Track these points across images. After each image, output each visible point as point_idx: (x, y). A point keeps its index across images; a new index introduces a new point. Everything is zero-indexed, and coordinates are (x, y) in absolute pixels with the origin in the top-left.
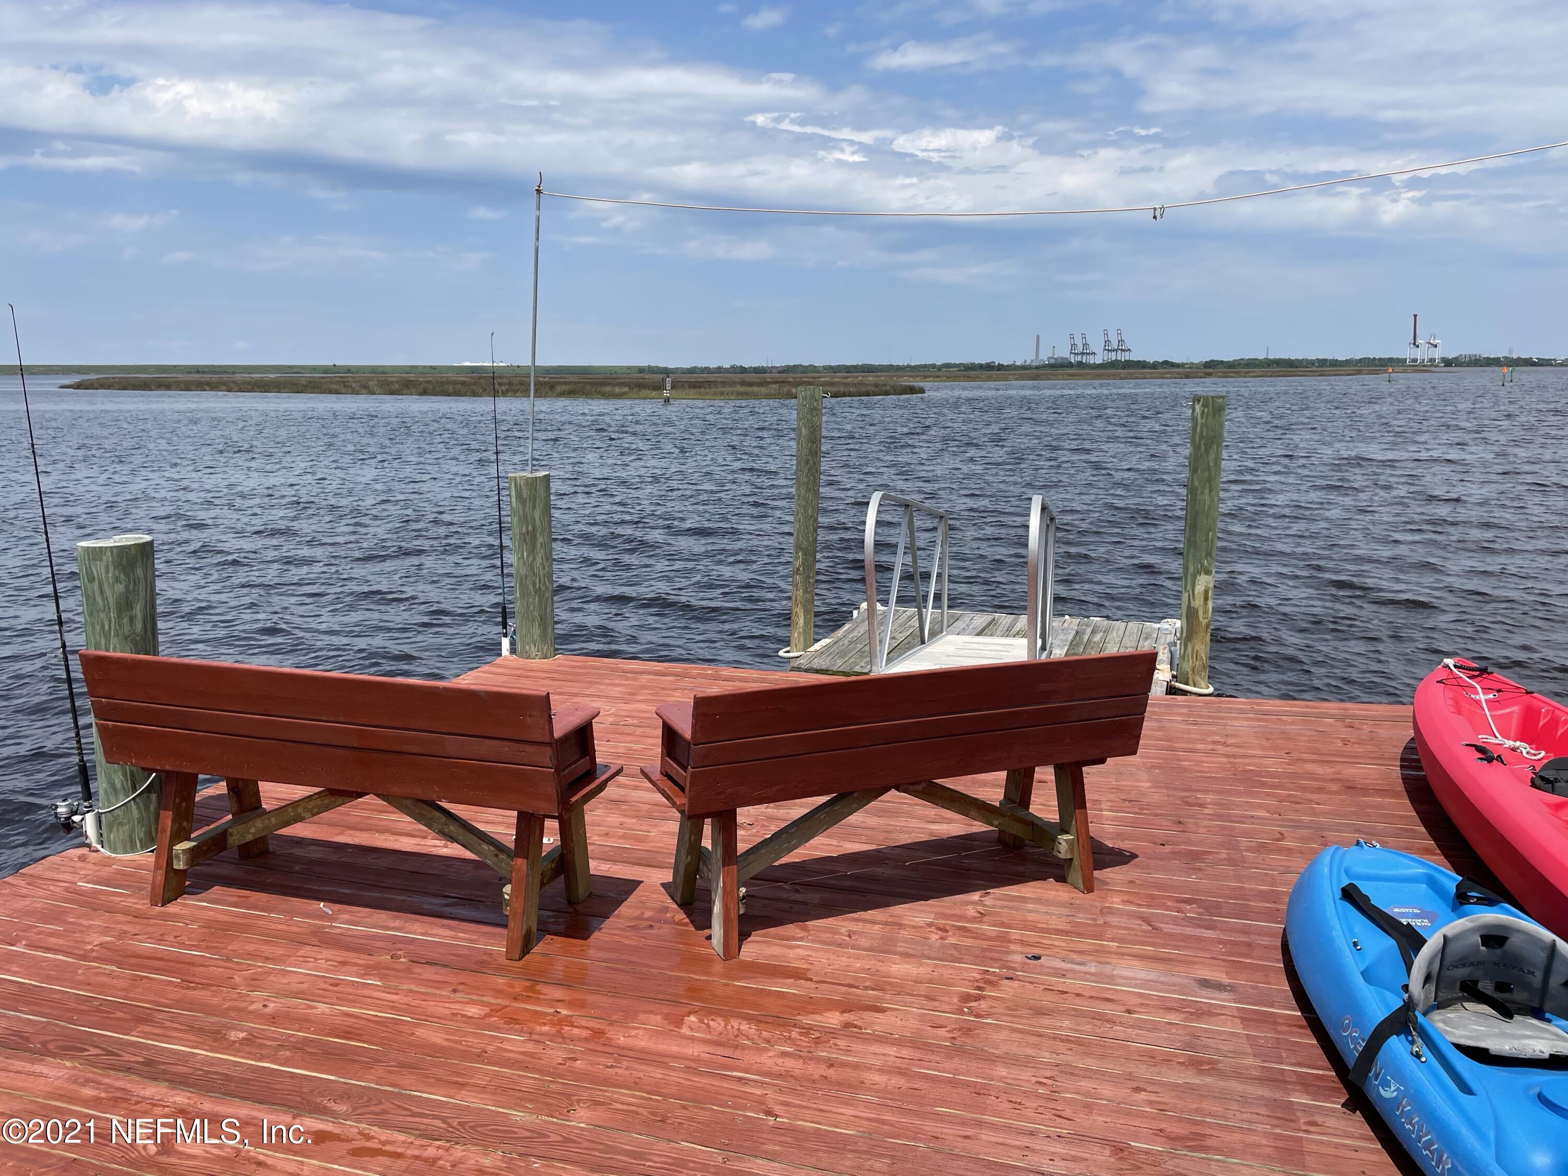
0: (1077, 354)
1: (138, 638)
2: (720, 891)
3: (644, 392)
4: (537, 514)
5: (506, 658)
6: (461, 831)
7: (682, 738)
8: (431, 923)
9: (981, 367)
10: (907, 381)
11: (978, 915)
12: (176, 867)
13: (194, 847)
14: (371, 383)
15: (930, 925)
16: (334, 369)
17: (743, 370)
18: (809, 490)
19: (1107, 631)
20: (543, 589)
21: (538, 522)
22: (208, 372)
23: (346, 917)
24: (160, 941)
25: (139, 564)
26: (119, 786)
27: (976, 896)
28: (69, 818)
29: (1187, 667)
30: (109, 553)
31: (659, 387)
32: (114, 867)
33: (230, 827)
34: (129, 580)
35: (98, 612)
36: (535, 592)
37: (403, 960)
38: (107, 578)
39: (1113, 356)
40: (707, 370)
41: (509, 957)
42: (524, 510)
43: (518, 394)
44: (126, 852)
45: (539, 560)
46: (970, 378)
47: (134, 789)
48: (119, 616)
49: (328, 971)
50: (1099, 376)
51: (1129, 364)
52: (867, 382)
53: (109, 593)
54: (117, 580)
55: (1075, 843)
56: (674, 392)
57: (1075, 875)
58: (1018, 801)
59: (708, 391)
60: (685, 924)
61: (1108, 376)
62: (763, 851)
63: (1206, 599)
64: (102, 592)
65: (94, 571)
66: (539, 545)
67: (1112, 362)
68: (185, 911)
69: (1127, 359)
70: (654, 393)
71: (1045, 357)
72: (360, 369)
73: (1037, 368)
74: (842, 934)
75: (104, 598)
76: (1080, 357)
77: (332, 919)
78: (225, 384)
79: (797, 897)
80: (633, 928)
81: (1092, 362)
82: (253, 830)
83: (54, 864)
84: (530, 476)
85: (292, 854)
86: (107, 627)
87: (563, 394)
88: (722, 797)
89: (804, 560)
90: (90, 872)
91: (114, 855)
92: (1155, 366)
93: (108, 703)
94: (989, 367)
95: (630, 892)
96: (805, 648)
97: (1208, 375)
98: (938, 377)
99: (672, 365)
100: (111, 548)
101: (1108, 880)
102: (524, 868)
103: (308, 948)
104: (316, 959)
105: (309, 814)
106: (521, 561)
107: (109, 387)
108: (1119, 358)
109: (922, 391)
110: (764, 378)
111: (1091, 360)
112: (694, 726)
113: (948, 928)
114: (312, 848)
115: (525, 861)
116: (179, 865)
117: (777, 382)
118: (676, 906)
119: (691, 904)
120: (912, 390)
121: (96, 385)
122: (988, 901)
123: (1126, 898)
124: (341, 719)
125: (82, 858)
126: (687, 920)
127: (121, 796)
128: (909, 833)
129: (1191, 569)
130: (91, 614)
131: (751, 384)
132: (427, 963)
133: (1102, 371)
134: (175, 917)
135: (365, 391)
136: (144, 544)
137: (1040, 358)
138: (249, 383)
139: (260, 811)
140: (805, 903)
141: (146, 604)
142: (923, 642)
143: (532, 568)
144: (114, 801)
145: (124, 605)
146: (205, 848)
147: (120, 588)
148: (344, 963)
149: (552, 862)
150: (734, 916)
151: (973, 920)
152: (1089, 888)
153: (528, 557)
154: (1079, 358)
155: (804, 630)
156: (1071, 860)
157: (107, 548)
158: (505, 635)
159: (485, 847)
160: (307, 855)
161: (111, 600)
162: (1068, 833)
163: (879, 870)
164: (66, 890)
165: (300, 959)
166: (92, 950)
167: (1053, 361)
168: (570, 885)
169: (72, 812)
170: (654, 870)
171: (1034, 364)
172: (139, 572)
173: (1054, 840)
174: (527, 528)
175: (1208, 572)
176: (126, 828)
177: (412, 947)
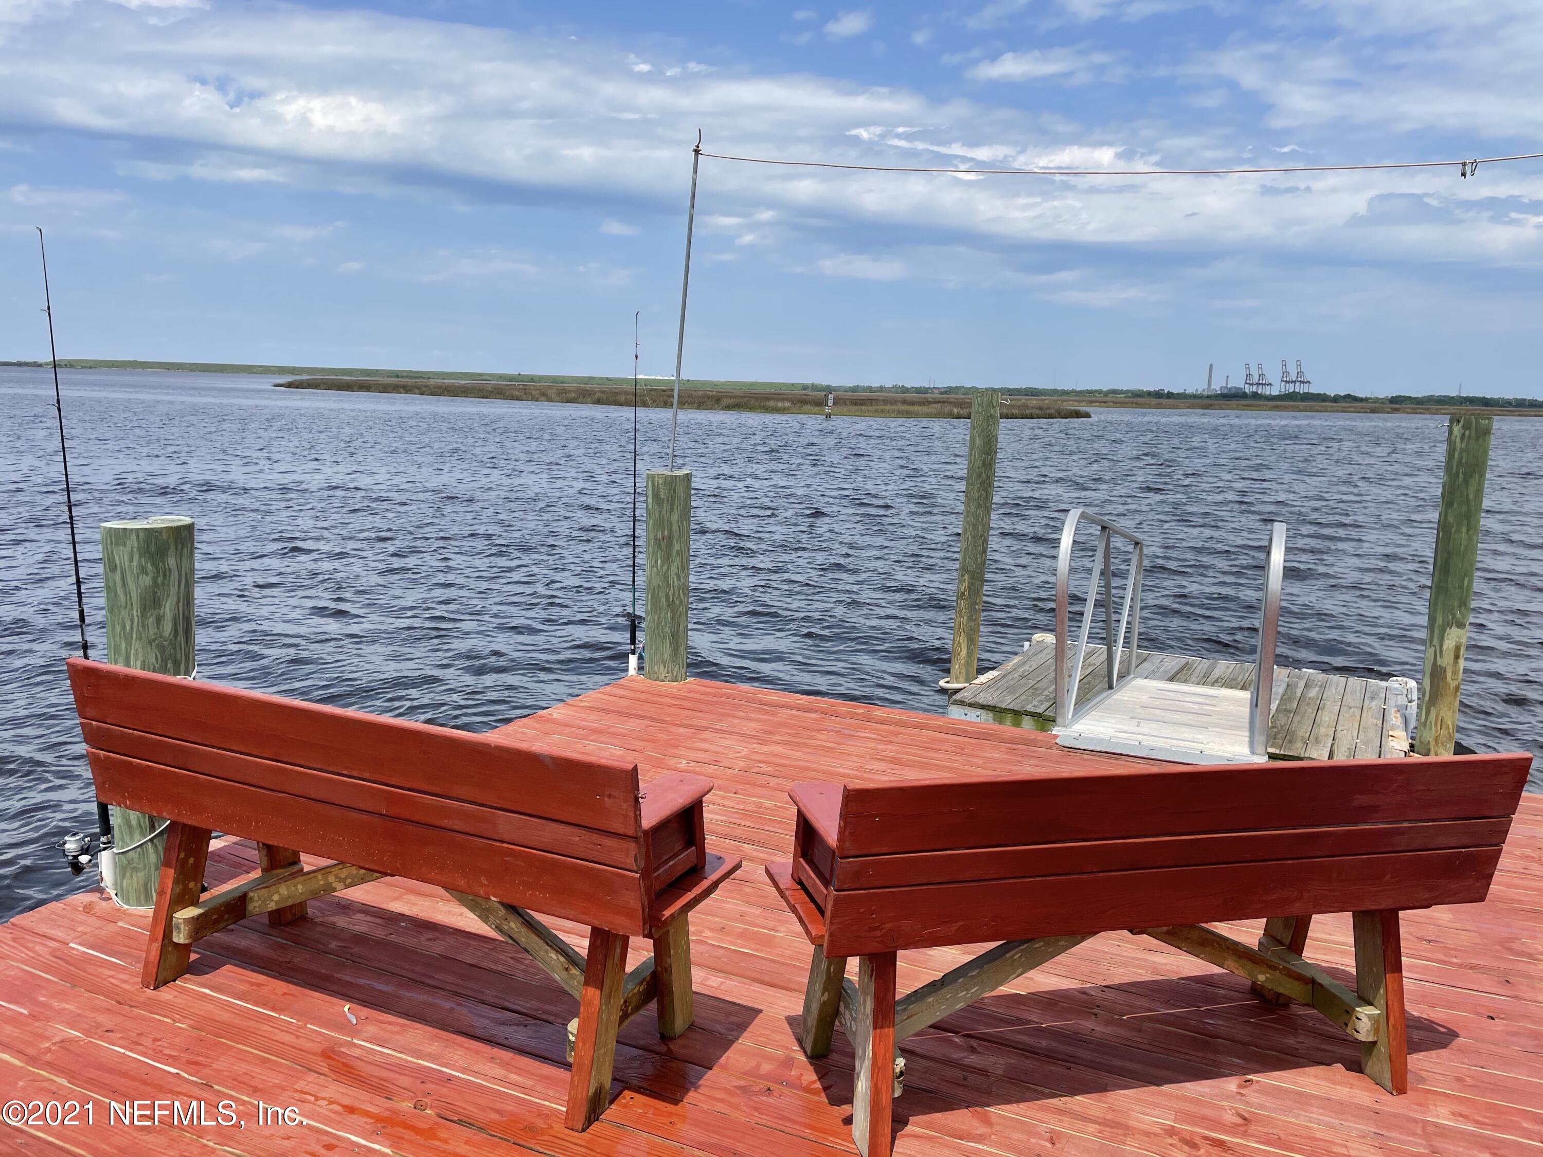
0: (1253, 384)
1: (166, 643)
2: (868, 1062)
3: (807, 408)
4: (675, 518)
5: (632, 679)
6: (524, 930)
7: (822, 841)
8: (477, 1052)
9: (1149, 394)
10: (1072, 405)
11: (1239, 1120)
12: (175, 940)
13: (200, 916)
14: (550, 392)
15: (1171, 1132)
16: (518, 378)
17: (905, 390)
18: (979, 506)
19: (1324, 686)
20: (677, 602)
21: (675, 527)
22: (406, 377)
23: (371, 1029)
24: (134, 1045)
25: (172, 551)
26: (134, 822)
27: (1231, 1084)
28: (76, 857)
29: (1429, 735)
30: (134, 537)
31: (820, 403)
32: (120, 924)
33: (252, 891)
34: (158, 571)
35: (119, 609)
36: (668, 606)
37: (428, 1112)
38: (130, 567)
39: (1291, 388)
40: (870, 389)
41: (570, 1125)
42: (660, 512)
43: (686, 406)
44: (139, 904)
45: (674, 569)
46: (1138, 405)
47: (153, 828)
48: (143, 615)
49: (327, 1121)
50: (1277, 408)
51: (1308, 397)
52: (1031, 405)
53: (132, 586)
54: (143, 571)
55: (1383, 1021)
56: (835, 408)
57: (1379, 1064)
58: (1287, 942)
59: (869, 408)
60: (814, 1092)
61: (1286, 408)
62: (930, 1000)
63: (1457, 657)
64: (124, 584)
65: (117, 558)
66: (674, 553)
67: (1289, 394)
68: (180, 1001)
69: (1306, 391)
70: (816, 409)
71: (1217, 386)
72: (541, 378)
73: (1208, 397)
74: (1038, 1135)
75: (127, 593)
76: (1255, 387)
77: (354, 1031)
78: (419, 388)
79: (973, 1060)
80: (744, 1090)
81: (1268, 393)
82: (276, 897)
83: (53, 913)
84: (670, 474)
85: (334, 924)
86: (128, 628)
87: (727, 408)
88: (878, 933)
89: (971, 584)
90: (88, 930)
91: (126, 907)
92: (1336, 399)
93: (99, 728)
94: (1158, 395)
95: (742, 1027)
96: (968, 680)
97: (1396, 410)
98: (1105, 402)
99: (834, 384)
100: (138, 530)
101: (1424, 1074)
102: (597, 1002)
103: (312, 1077)
104: (317, 1098)
105: (341, 885)
106: (655, 570)
107: (316, 387)
108: (1297, 390)
109: (1088, 415)
110: (926, 398)
111: (1267, 391)
112: (841, 832)
113: (1198, 1140)
114: (360, 916)
115: (598, 992)
116: (180, 938)
117: (939, 402)
118: (804, 1058)
119: (826, 1057)
120: (1078, 415)
121: (305, 385)
122: (1252, 1095)
123: (1458, 1108)
124: (367, 775)
125: (88, 908)
126: (818, 1085)
127: (137, 836)
128: (1124, 965)
129: (1440, 620)
130: (111, 610)
131: (912, 403)
132: (459, 1122)
133: (1279, 403)
134: (165, 1008)
135: (543, 398)
136: (178, 529)
137: (1213, 387)
138: (440, 387)
139: (295, 868)
140: (982, 1072)
141: (179, 601)
142: (1111, 687)
143: (666, 577)
144: (128, 841)
145: (152, 601)
146: (215, 917)
147: (147, 580)
148: (351, 1110)
149: (641, 983)
150: (886, 1101)
151: (1233, 1129)
152: (1399, 1087)
153: (662, 567)
154: (1254, 389)
155: (967, 662)
156: (1374, 1043)
157: (132, 530)
158: (633, 652)
159: (553, 955)
160: (351, 927)
161: (134, 595)
162: (1370, 1004)
163: (1087, 1025)
164: (53, 953)
165: (297, 1095)
166: (49, 1050)
167: (1226, 391)
168: (665, 1014)
169: (82, 849)
170: (779, 993)
171: (1206, 393)
172: (172, 562)
173: (1349, 1012)
174: (663, 533)
175: (1461, 625)
176: (141, 875)
177: (445, 1091)
